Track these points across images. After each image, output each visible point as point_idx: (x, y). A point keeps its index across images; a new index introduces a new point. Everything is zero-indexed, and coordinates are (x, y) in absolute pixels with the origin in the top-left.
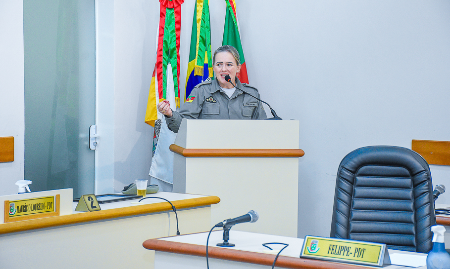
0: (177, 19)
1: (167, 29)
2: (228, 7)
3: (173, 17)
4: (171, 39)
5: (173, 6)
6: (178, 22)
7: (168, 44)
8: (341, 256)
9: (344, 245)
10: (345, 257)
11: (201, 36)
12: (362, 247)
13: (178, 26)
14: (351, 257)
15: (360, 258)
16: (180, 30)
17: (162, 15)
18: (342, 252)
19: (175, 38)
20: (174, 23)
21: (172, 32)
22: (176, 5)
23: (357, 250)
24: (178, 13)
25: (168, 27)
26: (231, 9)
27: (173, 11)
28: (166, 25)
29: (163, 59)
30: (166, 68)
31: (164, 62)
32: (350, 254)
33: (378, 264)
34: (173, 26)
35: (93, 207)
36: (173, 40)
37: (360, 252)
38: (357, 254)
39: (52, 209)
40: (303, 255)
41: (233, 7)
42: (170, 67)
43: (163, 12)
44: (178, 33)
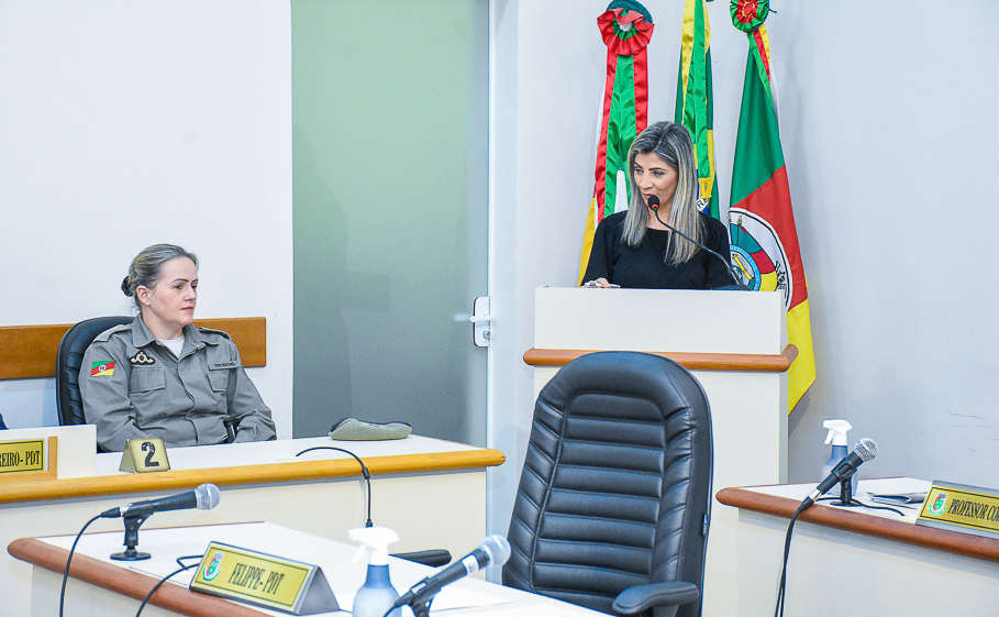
0: (639, 79)
1: (618, 98)
2: (751, 50)
3: (631, 73)
4: (626, 120)
5: (630, 51)
6: (642, 84)
7: (620, 129)
10: (250, 590)
11: (686, 112)
13: (641, 92)
14: (259, 591)
15: (270, 595)
16: (647, 100)
17: (611, 69)
19: (633, 118)
20: (631, 84)
21: (630, 103)
22: (635, 48)
24: (642, 66)
25: (619, 94)
26: (757, 53)
27: (631, 61)
28: (616, 90)
29: (607, 161)
30: (614, 178)
31: (609, 167)
32: (259, 586)
33: (292, 609)
34: (630, 93)
35: (148, 463)
36: (629, 123)
38: (268, 585)
39: (35, 466)
40: (194, 585)
41: (762, 49)
42: (621, 176)
43: (613, 65)
44: (641, 106)
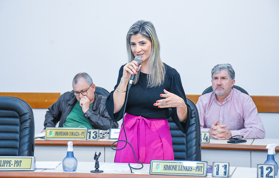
8: (5, 167)
9: (6, 160)
10: (8, 167)
12: (19, 160)
14: (12, 167)
15: (19, 167)
18: (6, 164)
23: (16, 162)
32: (11, 165)
33: (31, 170)
37: (18, 163)
38: (16, 165)
